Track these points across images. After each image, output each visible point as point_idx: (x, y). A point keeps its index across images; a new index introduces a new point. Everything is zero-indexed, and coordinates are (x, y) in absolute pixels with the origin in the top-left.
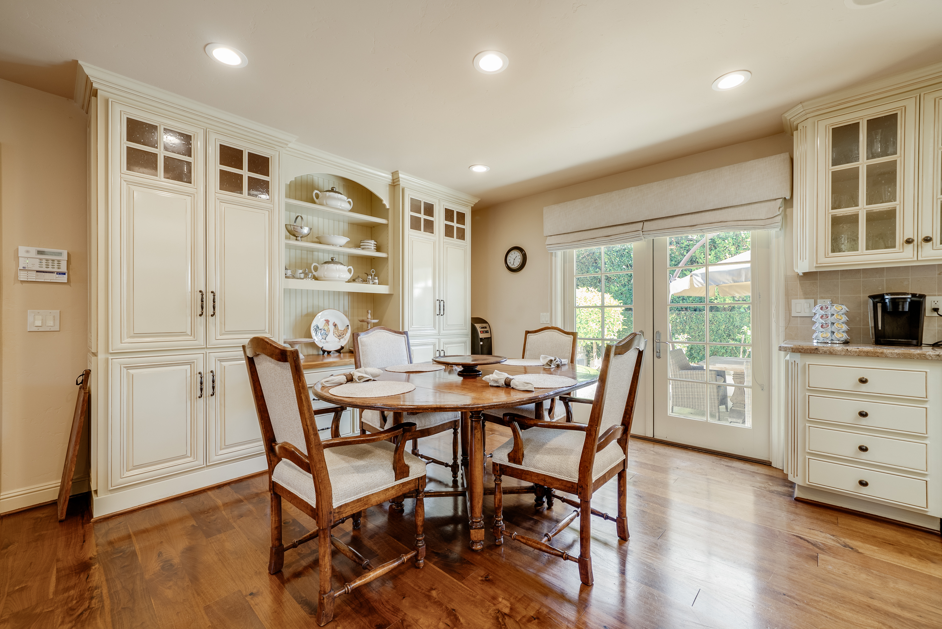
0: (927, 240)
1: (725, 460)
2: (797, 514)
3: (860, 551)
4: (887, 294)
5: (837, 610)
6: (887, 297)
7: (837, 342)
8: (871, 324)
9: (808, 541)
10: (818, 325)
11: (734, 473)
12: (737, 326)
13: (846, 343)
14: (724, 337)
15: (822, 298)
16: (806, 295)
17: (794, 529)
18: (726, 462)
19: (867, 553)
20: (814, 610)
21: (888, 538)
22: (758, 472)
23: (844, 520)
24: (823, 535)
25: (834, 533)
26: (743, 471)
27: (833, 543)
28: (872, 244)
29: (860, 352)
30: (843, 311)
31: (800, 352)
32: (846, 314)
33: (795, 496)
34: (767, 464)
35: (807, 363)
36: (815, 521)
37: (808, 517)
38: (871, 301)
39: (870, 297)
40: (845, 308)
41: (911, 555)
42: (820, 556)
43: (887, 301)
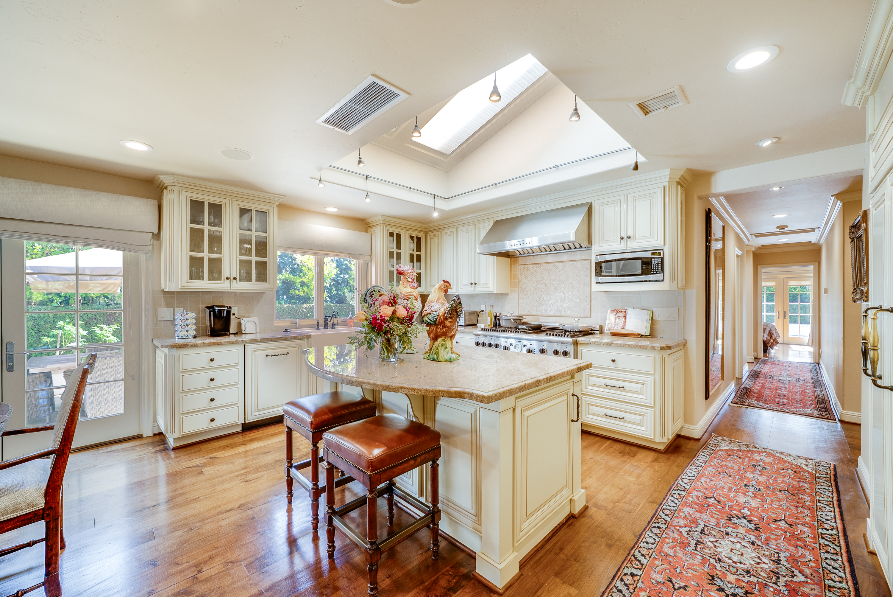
0: (235, 279)
1: (103, 448)
2: (178, 457)
3: (218, 457)
4: (216, 306)
5: (223, 487)
6: (217, 308)
7: (190, 337)
8: (208, 324)
9: (193, 467)
10: (178, 326)
11: (118, 454)
12: (49, 322)
13: (195, 337)
14: (32, 334)
15: (178, 307)
16: (168, 305)
17: (182, 465)
18: (103, 450)
19: (221, 456)
20: (215, 494)
21: (225, 445)
22: (136, 445)
23: (203, 447)
24: (198, 459)
25: (203, 456)
26: (124, 450)
27: (205, 460)
28: (211, 278)
29: (210, 343)
30: (194, 317)
31: (177, 347)
32: (195, 318)
33: (172, 448)
34: (139, 437)
35: (181, 354)
36: (190, 455)
37: (185, 455)
38: (207, 311)
39: (207, 307)
40: (194, 315)
41: (237, 447)
42: (203, 470)
43: (216, 311)
